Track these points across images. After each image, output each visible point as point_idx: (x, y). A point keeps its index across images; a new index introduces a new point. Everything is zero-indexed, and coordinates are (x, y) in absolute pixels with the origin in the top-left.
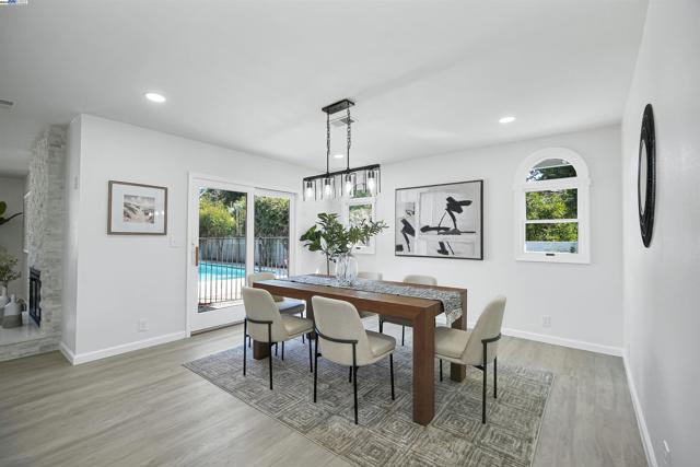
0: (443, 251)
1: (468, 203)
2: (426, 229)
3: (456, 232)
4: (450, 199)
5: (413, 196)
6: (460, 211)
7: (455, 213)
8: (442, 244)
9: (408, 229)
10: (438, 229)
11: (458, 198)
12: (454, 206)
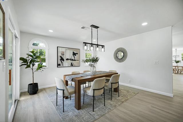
0: (72, 65)
1: (77, 54)
2: (67, 59)
3: (75, 60)
4: (73, 52)
5: (64, 50)
6: (76, 55)
7: (74, 56)
8: (71, 63)
9: (62, 59)
10: (71, 59)
11: (75, 52)
12: (74, 54)
